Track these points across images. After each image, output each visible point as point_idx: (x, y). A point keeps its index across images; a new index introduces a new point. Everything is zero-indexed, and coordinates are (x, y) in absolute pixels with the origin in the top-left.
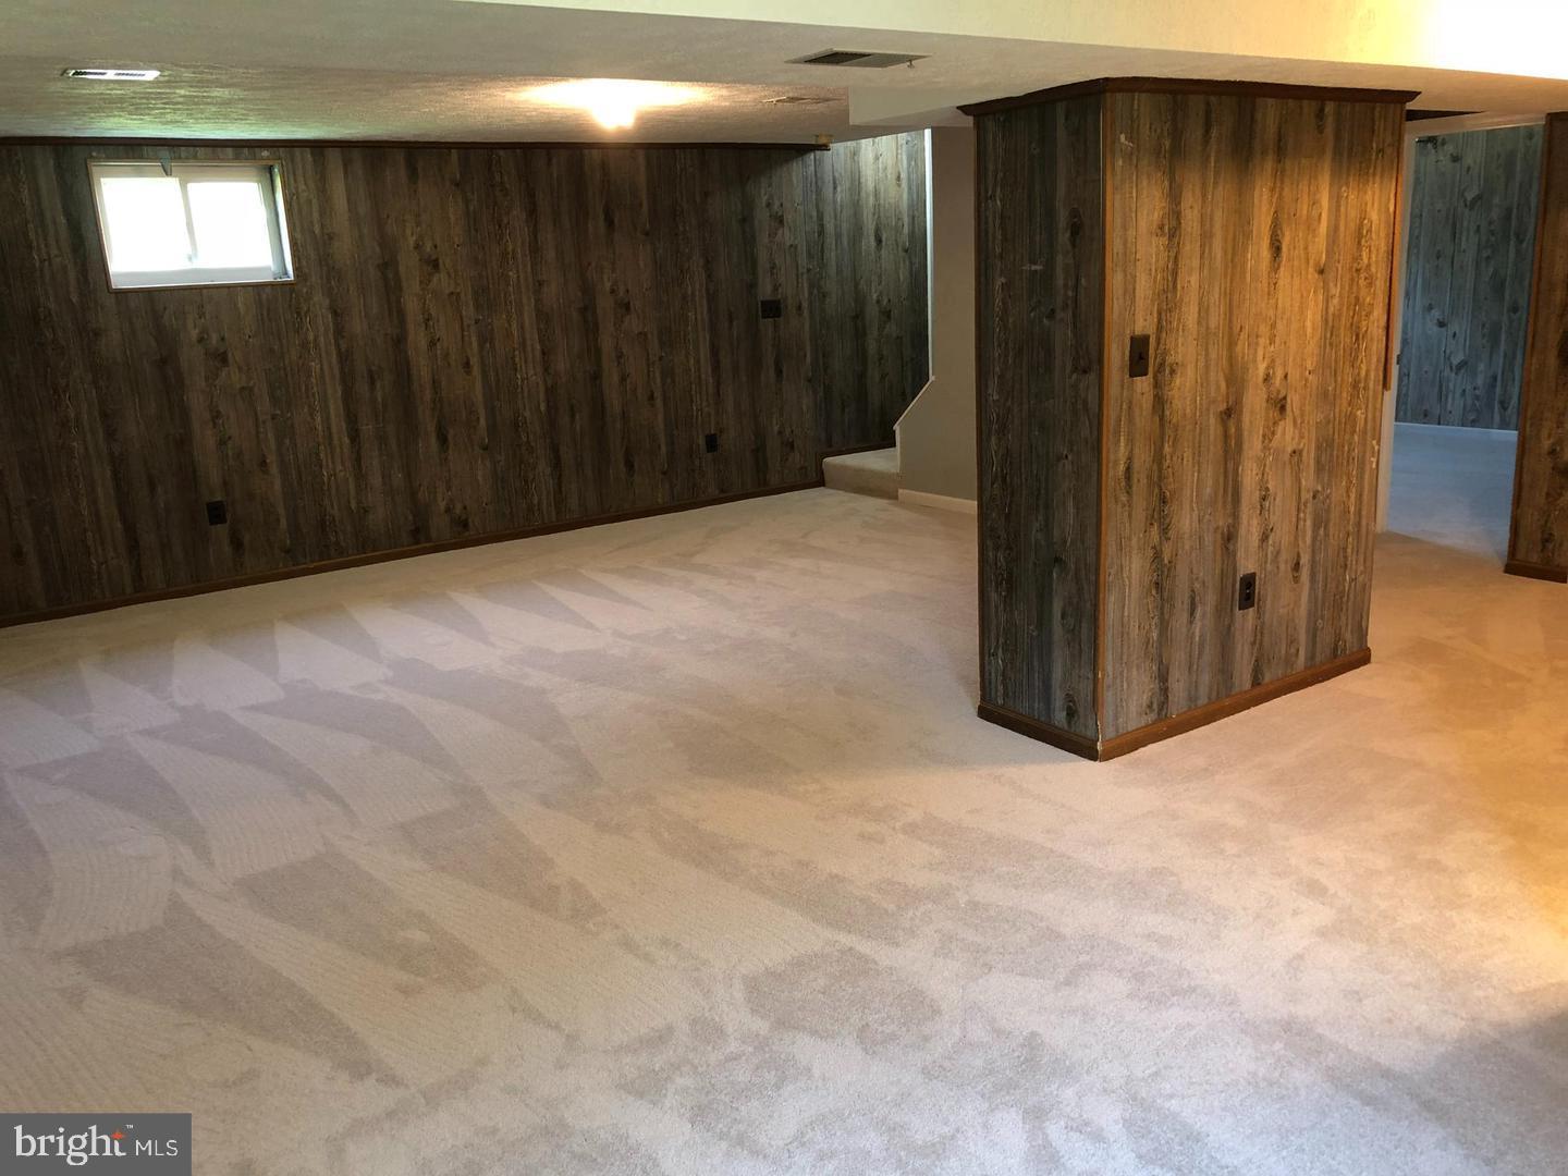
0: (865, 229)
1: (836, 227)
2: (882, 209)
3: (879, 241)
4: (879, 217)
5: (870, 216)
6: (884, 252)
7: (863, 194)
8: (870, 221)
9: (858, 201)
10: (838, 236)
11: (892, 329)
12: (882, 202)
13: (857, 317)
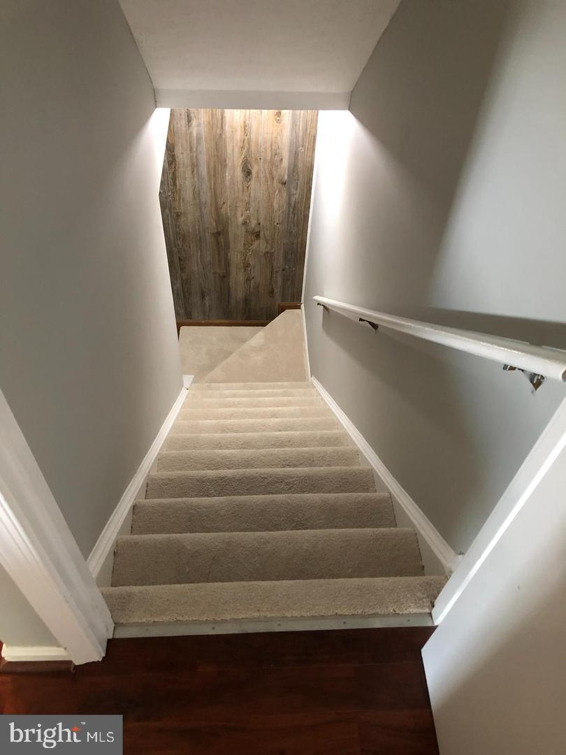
0: (229, 163)
1: (191, 159)
2: (253, 145)
3: (248, 173)
4: (248, 150)
5: (236, 150)
6: (253, 183)
7: (227, 128)
8: (236, 155)
9: (221, 135)
10: (195, 166)
11: (260, 245)
12: (253, 137)
13: (219, 233)
